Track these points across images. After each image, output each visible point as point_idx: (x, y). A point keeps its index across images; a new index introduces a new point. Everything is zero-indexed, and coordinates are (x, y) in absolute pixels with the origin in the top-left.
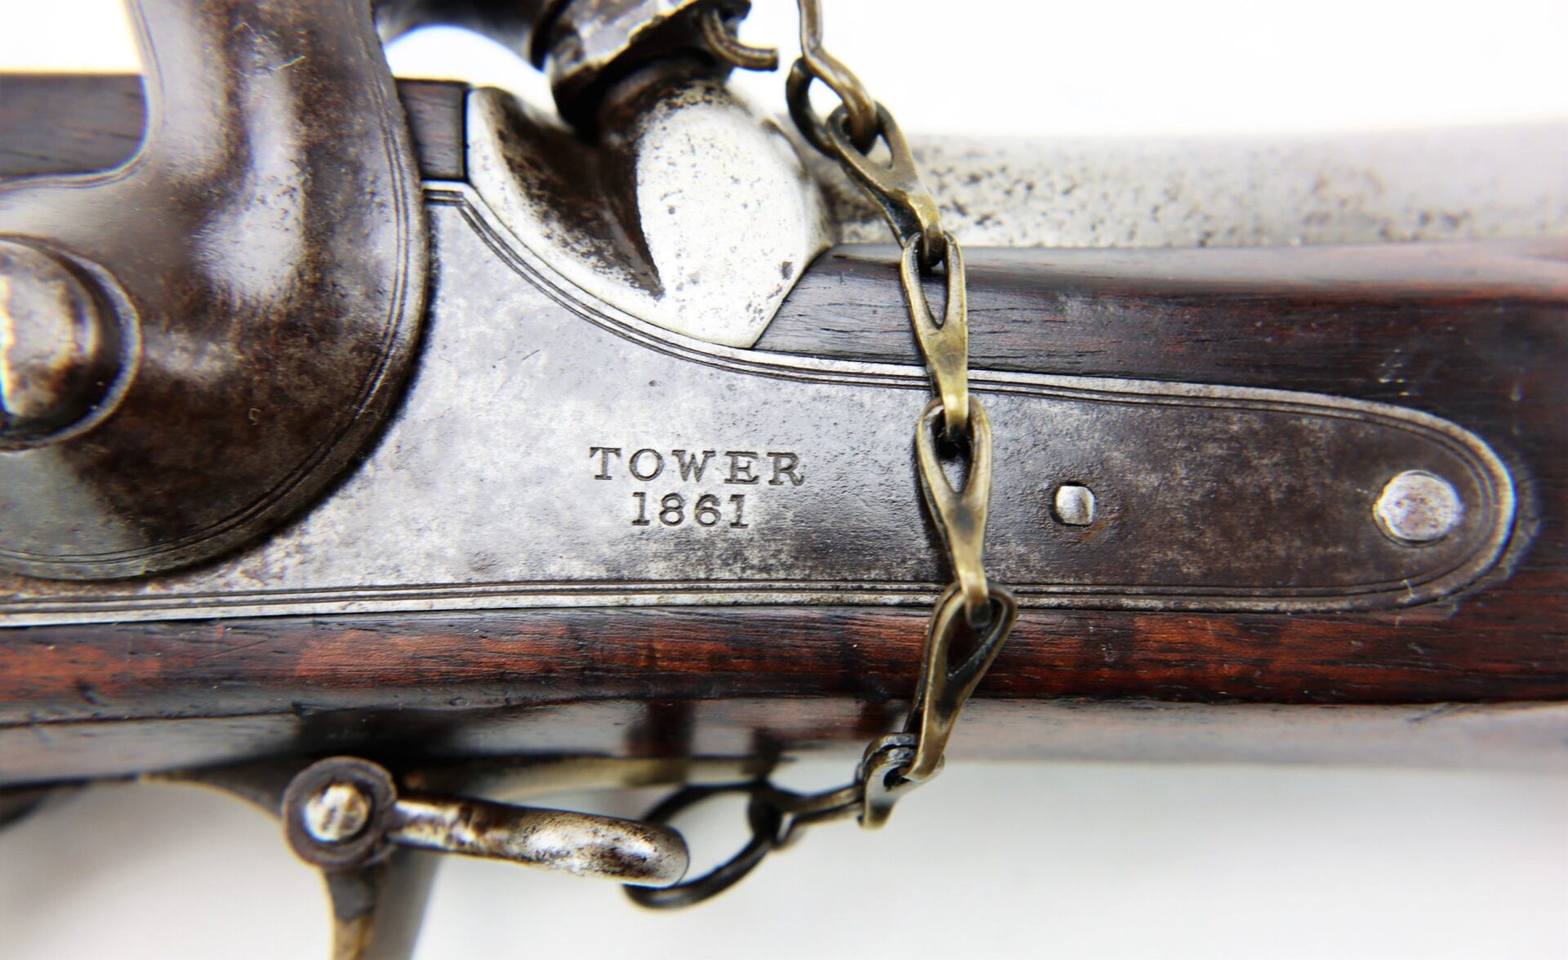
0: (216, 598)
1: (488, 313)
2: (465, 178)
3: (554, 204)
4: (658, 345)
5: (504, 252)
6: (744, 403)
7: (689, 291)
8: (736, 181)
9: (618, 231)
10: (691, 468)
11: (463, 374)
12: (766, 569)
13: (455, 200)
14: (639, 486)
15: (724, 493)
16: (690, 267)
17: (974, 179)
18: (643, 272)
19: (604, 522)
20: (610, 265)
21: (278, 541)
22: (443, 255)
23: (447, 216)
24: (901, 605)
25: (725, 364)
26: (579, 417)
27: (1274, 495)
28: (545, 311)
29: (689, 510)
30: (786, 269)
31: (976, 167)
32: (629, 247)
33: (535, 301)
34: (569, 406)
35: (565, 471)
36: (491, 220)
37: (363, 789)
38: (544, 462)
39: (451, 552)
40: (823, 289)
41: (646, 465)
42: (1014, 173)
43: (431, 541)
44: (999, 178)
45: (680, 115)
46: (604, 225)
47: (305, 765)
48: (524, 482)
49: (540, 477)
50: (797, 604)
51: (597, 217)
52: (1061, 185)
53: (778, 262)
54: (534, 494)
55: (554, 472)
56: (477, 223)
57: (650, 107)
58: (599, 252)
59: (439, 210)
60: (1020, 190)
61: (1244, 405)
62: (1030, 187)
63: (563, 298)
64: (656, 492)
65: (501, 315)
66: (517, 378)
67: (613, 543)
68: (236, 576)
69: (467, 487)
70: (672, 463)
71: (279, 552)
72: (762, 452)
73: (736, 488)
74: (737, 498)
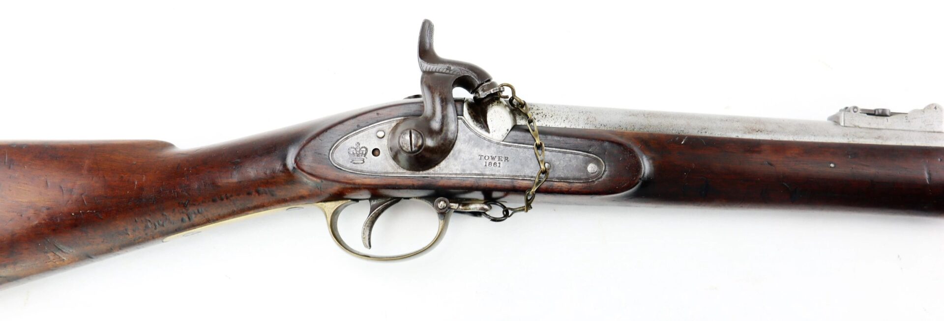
0: (429, 174)
1: (465, 135)
2: (463, 116)
3: (475, 119)
4: (489, 141)
5: (468, 127)
6: (501, 150)
7: (494, 133)
8: (501, 117)
9: (484, 123)
10: (493, 158)
11: (462, 144)
12: (503, 173)
13: (461, 119)
14: (486, 161)
15: (498, 163)
16: (494, 129)
17: (537, 114)
18: (488, 130)
19: (481, 166)
20: (482, 128)
21: (437, 166)
22: (459, 127)
23: (460, 121)
24: (522, 179)
25: (498, 144)
27: (574, 166)
28: (473, 135)
29: (492, 165)
30: (508, 130)
31: (538, 112)
32: (485, 125)
33: (472, 133)
34: (476, 149)
36: (466, 122)
37: (445, 202)
38: (472, 157)
39: (459, 169)
40: (513, 133)
41: (487, 158)
42: (544, 113)
43: (457, 167)
44: (541, 114)
45: (493, 107)
46: (481, 121)
47: (438, 197)
48: (470, 160)
49: (472, 159)
50: (507, 179)
51: (481, 120)
53: (506, 129)
54: (471, 161)
55: (474, 158)
56: (464, 122)
57: (489, 105)
58: (481, 126)
59: (459, 120)
62: (546, 116)
63: (476, 133)
64: (488, 162)
65: (467, 135)
66: (469, 145)
67: (482, 169)
68: (431, 171)
69: (462, 160)
70: (490, 158)
71: (437, 168)
72: (503, 156)
73: (499, 162)
74: (499, 163)
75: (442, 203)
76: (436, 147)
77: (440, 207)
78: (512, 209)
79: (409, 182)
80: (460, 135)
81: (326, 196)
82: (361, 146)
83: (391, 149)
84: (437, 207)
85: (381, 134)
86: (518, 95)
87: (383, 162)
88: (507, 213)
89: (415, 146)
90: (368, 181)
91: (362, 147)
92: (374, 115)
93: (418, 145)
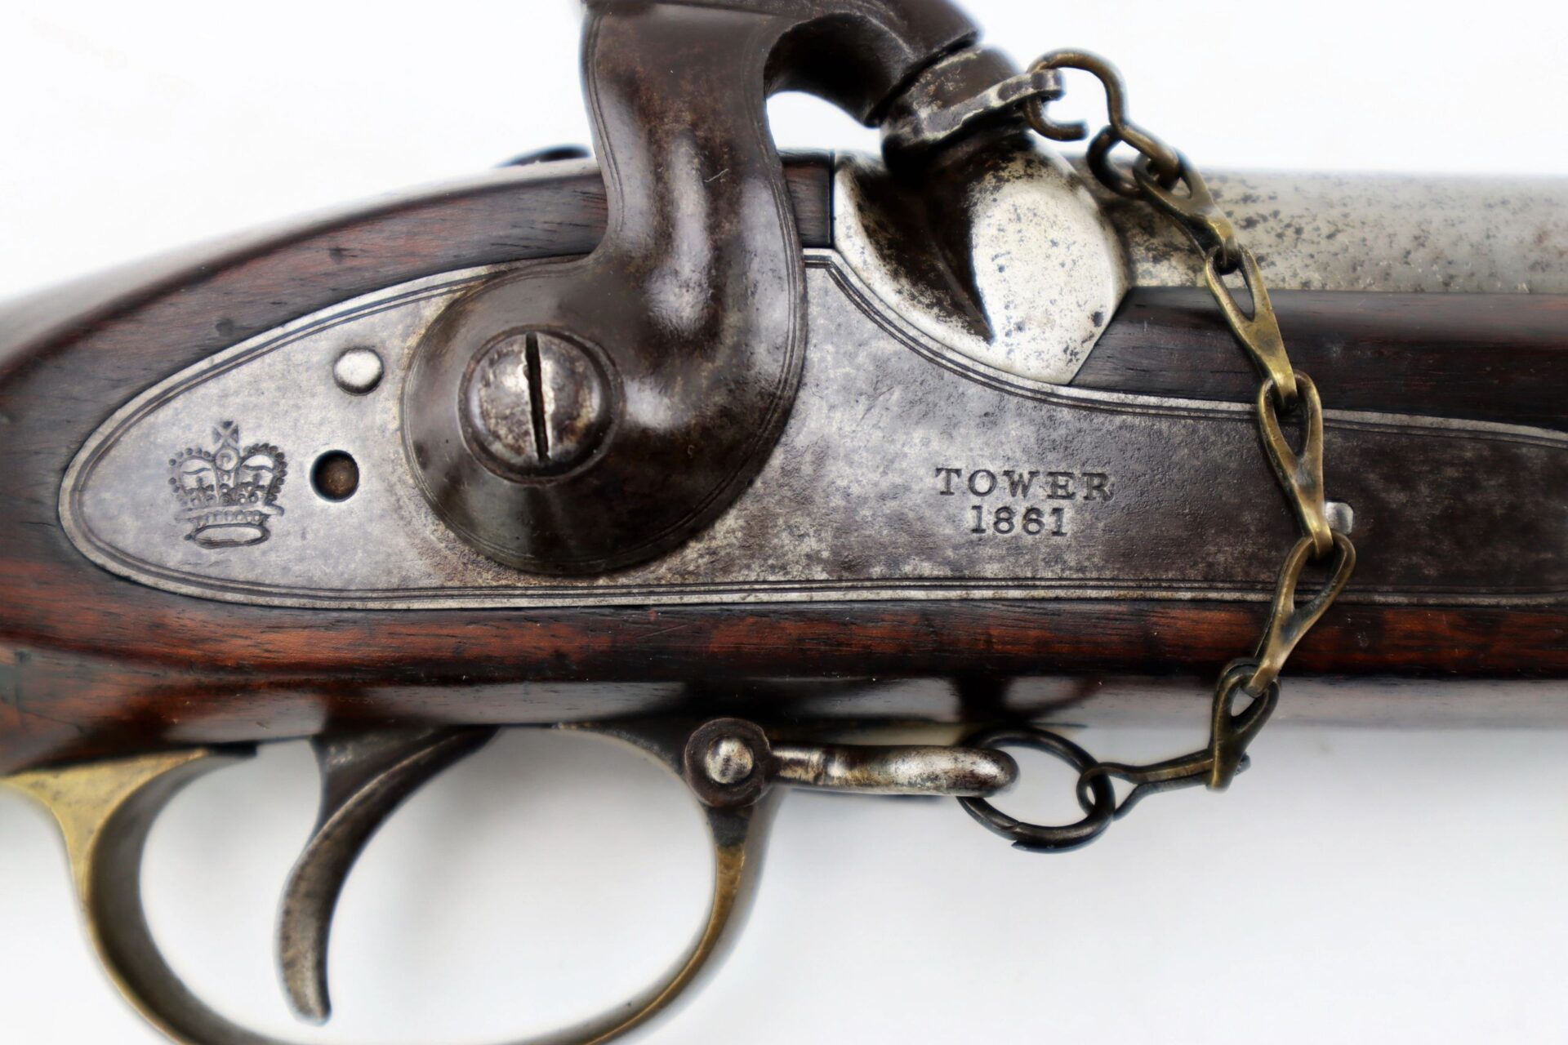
0: (649, 589)
1: (851, 356)
2: (832, 245)
3: (900, 261)
4: (992, 383)
5: (865, 307)
6: (1063, 431)
7: (1017, 337)
8: (1054, 244)
9: (951, 280)
10: (1018, 485)
11: (832, 407)
12: (1082, 569)
13: (824, 263)
14: (976, 500)
15: (1047, 507)
16: (1017, 316)
17: (1250, 223)
18: (975, 319)
19: (948, 530)
20: (949, 315)
21: (692, 544)
22: (814, 310)
23: (817, 276)
24: (1192, 600)
25: (1042, 398)
26: (926, 442)
27: (1499, 511)
28: (896, 353)
29: (1018, 521)
30: (1096, 318)
31: (1250, 211)
32: (964, 297)
33: (888, 346)
34: (918, 435)
35: (916, 487)
36: (853, 279)
37: (747, 743)
38: (898, 480)
39: (825, 554)
40: (1127, 335)
41: (982, 484)
42: (1285, 216)
43: (810, 544)
44: (1272, 223)
45: (1007, 188)
46: (940, 276)
48: (883, 498)
49: (895, 493)
50: (1107, 600)
51: (934, 268)
52: (1325, 230)
53: (1090, 309)
54: (891, 506)
55: (907, 489)
56: (842, 283)
57: (979, 176)
58: (939, 303)
59: (810, 272)
60: (1290, 232)
61: (1476, 435)
62: (1299, 231)
63: (913, 345)
64: (990, 505)
65: (862, 358)
66: (875, 411)
67: (956, 547)
68: (663, 571)
69: (837, 501)
70: (1003, 482)
71: (694, 553)
72: (1077, 472)
73: (1056, 503)
74: (1057, 511)
75: (727, 748)
76: (688, 431)
77: (715, 775)
78: (1127, 771)
79: (533, 641)
80: (822, 356)
81: (61, 734)
82: (246, 440)
83: (422, 453)
84: (700, 779)
85: (360, 368)
86: (1137, 114)
87: (376, 529)
88: (1104, 793)
89: (562, 430)
90: (293, 644)
91: (254, 450)
92: (315, 257)
93: (581, 423)
